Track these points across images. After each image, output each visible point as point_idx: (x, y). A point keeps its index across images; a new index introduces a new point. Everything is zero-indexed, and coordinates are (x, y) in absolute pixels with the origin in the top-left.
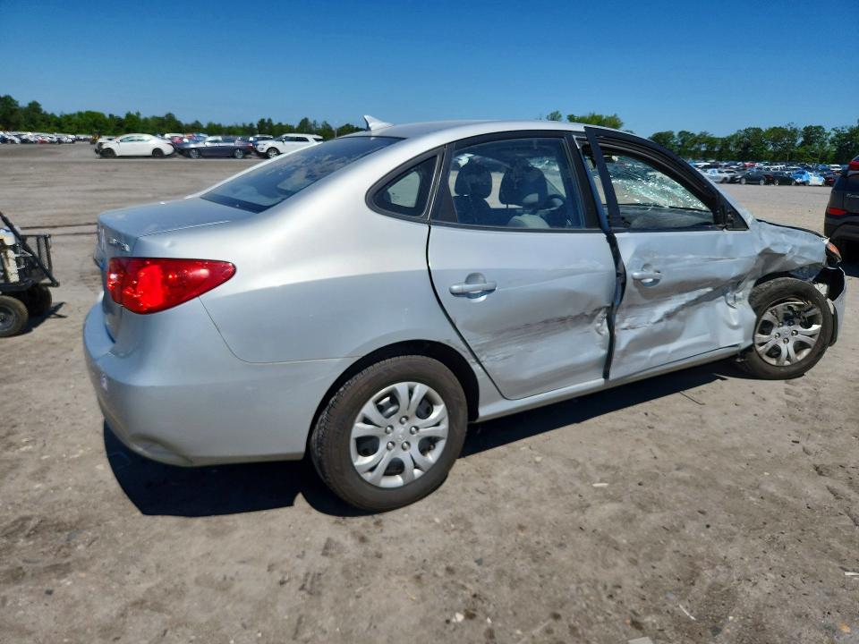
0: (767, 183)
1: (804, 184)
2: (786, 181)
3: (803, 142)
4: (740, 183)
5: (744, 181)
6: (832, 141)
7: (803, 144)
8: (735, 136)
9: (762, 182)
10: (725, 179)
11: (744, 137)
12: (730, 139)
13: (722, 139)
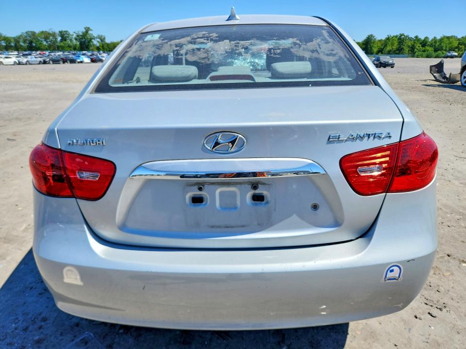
0: (64, 62)
1: (81, 62)
2: (73, 61)
3: (61, 40)
4: (49, 63)
5: (51, 62)
6: (76, 39)
7: (61, 41)
8: (21, 36)
9: (61, 62)
10: (40, 61)
11: (26, 37)
12: (19, 37)
13: (14, 38)
